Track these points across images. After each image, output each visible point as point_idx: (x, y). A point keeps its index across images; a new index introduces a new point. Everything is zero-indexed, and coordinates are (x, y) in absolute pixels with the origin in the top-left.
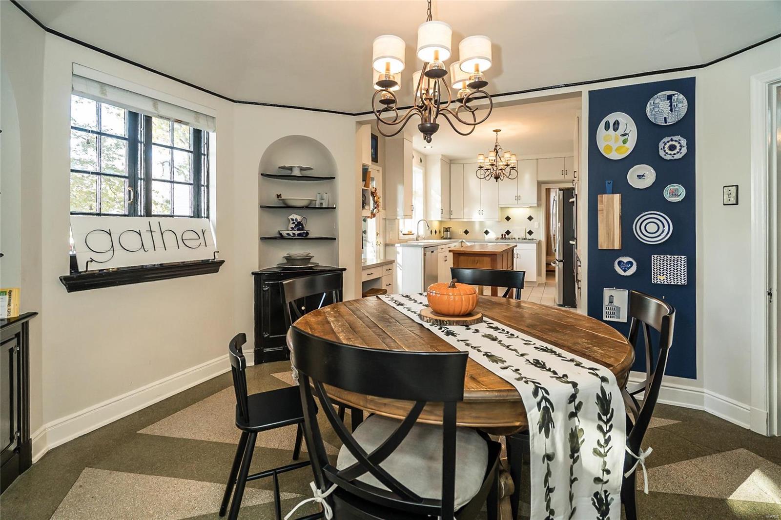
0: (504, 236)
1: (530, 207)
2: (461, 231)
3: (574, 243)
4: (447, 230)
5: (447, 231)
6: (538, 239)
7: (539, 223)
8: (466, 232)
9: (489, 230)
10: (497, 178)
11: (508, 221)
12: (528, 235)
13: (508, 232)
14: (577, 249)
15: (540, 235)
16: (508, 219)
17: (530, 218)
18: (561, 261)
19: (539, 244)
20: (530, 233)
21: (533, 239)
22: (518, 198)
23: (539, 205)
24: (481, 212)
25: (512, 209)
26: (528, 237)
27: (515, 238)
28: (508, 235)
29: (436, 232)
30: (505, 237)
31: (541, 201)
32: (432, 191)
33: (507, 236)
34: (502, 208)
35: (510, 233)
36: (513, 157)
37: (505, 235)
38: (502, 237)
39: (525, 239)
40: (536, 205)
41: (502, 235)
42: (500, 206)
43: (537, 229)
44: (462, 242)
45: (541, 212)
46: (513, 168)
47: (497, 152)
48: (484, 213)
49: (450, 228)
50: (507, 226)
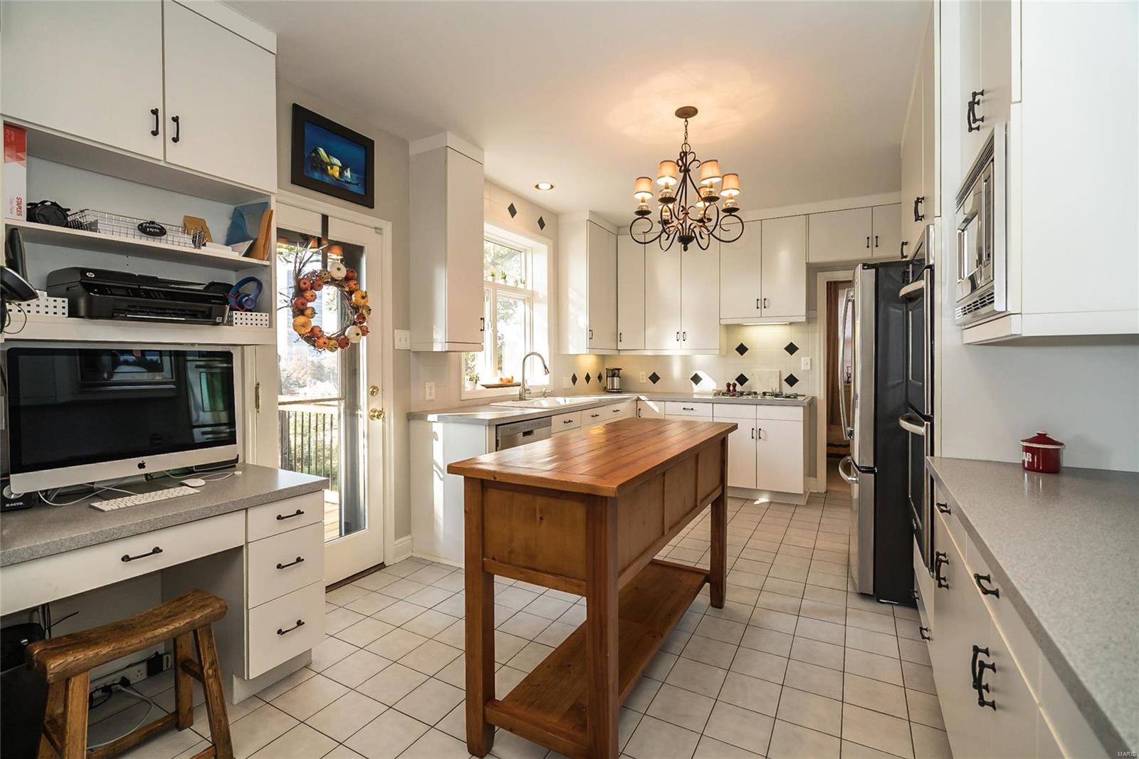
0: (731, 388)
1: (791, 324)
2: (643, 376)
3: (921, 430)
4: (614, 373)
5: (613, 376)
6: (809, 394)
7: (811, 360)
8: (654, 378)
9: (701, 374)
10: (686, 240)
11: (742, 354)
12: (785, 385)
13: (742, 379)
14: (932, 454)
15: (815, 387)
16: (742, 349)
17: (791, 349)
18: (869, 470)
19: (811, 406)
20: (792, 380)
21: (796, 396)
22: (762, 303)
23: (810, 319)
24: (681, 336)
25: (751, 328)
26: (787, 389)
27: (755, 393)
28: (742, 385)
29: (588, 378)
30: (735, 390)
31: (816, 310)
32: (570, 289)
33: (739, 388)
34: (728, 327)
35: (746, 380)
36: (731, 182)
37: (734, 385)
38: (729, 390)
39: (777, 396)
40: (804, 319)
41: (729, 385)
42: (723, 322)
43: (808, 371)
44: (638, 399)
45: (817, 335)
46: (730, 211)
47: (686, 171)
48: (688, 336)
49: (619, 369)
50: (739, 365)
